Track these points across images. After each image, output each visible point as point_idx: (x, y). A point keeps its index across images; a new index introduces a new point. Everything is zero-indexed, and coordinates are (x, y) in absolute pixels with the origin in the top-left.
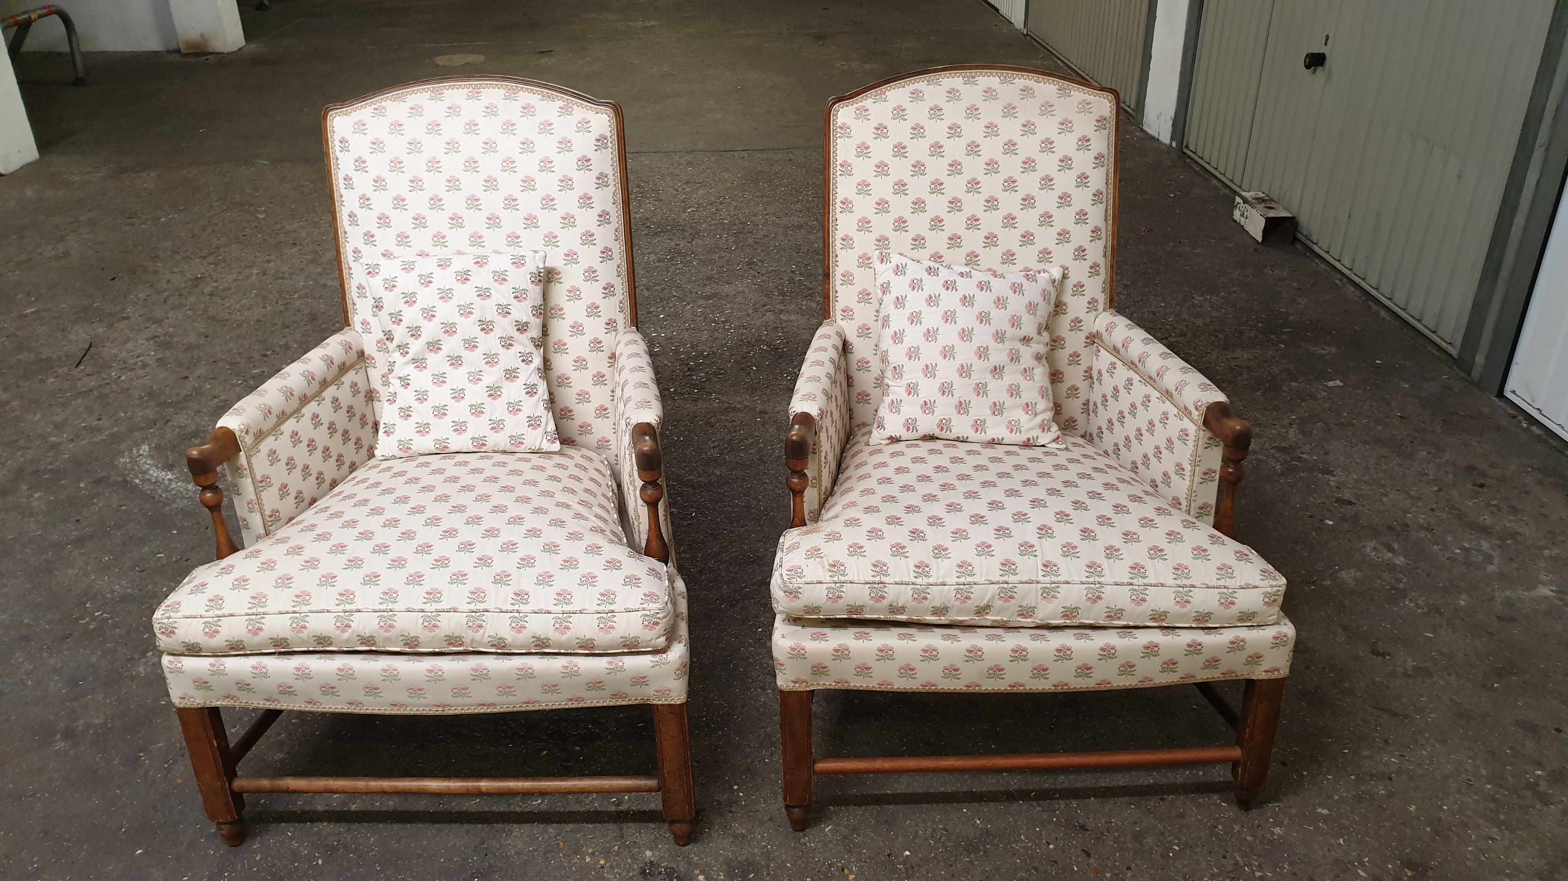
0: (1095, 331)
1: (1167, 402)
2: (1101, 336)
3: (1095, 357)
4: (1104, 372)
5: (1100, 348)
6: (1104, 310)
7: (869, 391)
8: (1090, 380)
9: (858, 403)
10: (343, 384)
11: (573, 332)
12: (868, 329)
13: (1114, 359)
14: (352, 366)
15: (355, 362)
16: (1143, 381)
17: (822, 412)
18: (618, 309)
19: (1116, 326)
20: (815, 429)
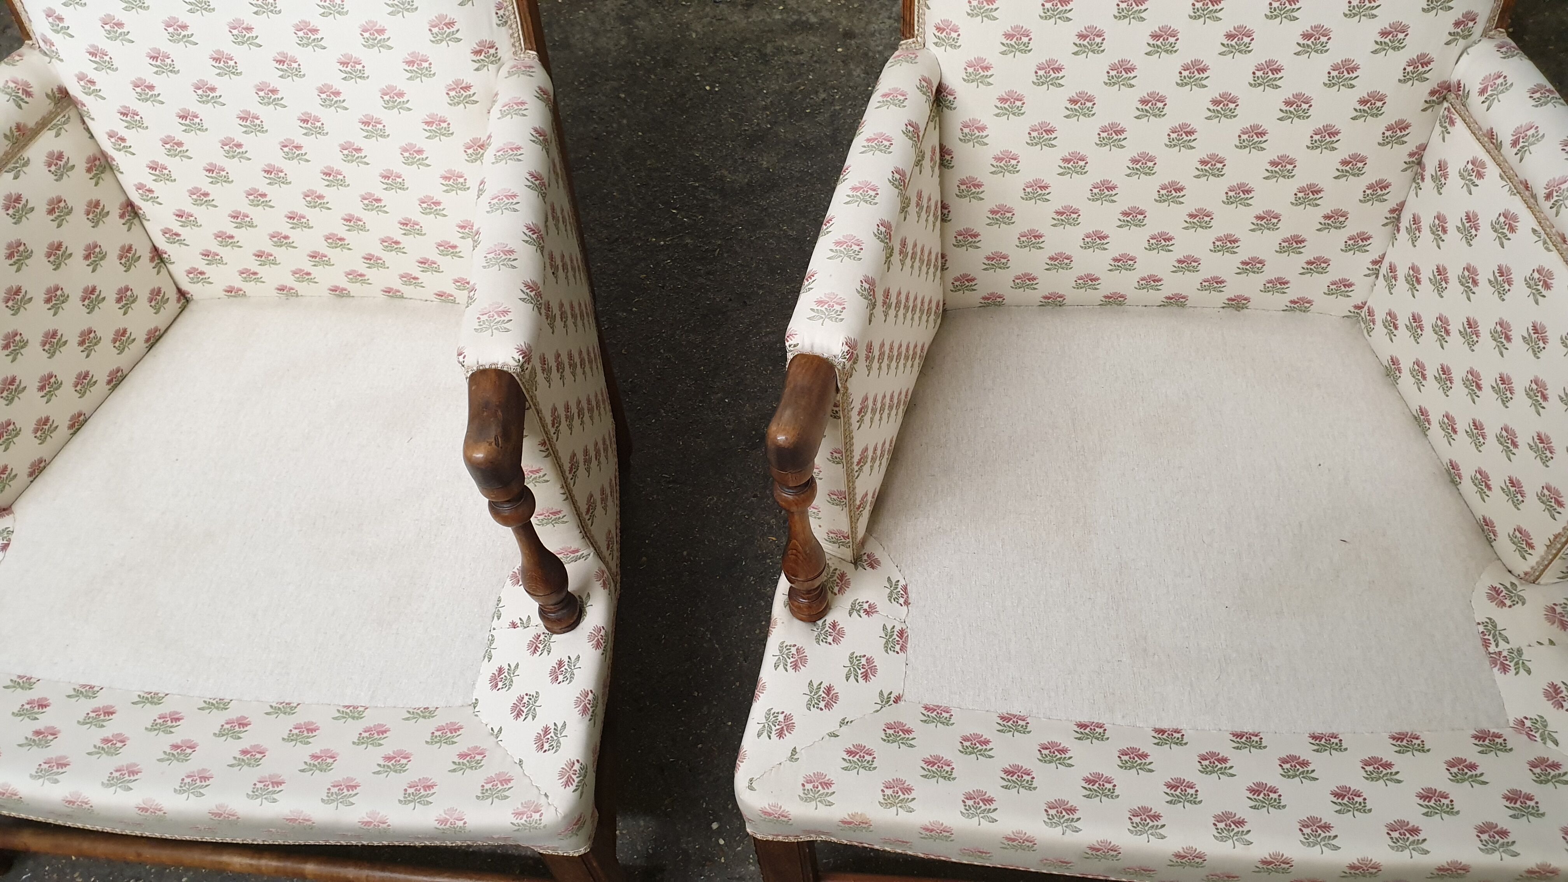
0: (1454, 79)
2: (1467, 95)
3: (1438, 129)
4: (1453, 171)
5: (1456, 116)
6: (1485, 34)
7: (980, 179)
8: (1416, 167)
9: (961, 197)
10: (27, 163)
11: (411, 71)
12: (987, 68)
13: (1482, 155)
14: (43, 124)
15: (51, 113)
16: (1543, 236)
17: (852, 345)
18: (495, 20)
19: (1507, 86)
20: (834, 387)
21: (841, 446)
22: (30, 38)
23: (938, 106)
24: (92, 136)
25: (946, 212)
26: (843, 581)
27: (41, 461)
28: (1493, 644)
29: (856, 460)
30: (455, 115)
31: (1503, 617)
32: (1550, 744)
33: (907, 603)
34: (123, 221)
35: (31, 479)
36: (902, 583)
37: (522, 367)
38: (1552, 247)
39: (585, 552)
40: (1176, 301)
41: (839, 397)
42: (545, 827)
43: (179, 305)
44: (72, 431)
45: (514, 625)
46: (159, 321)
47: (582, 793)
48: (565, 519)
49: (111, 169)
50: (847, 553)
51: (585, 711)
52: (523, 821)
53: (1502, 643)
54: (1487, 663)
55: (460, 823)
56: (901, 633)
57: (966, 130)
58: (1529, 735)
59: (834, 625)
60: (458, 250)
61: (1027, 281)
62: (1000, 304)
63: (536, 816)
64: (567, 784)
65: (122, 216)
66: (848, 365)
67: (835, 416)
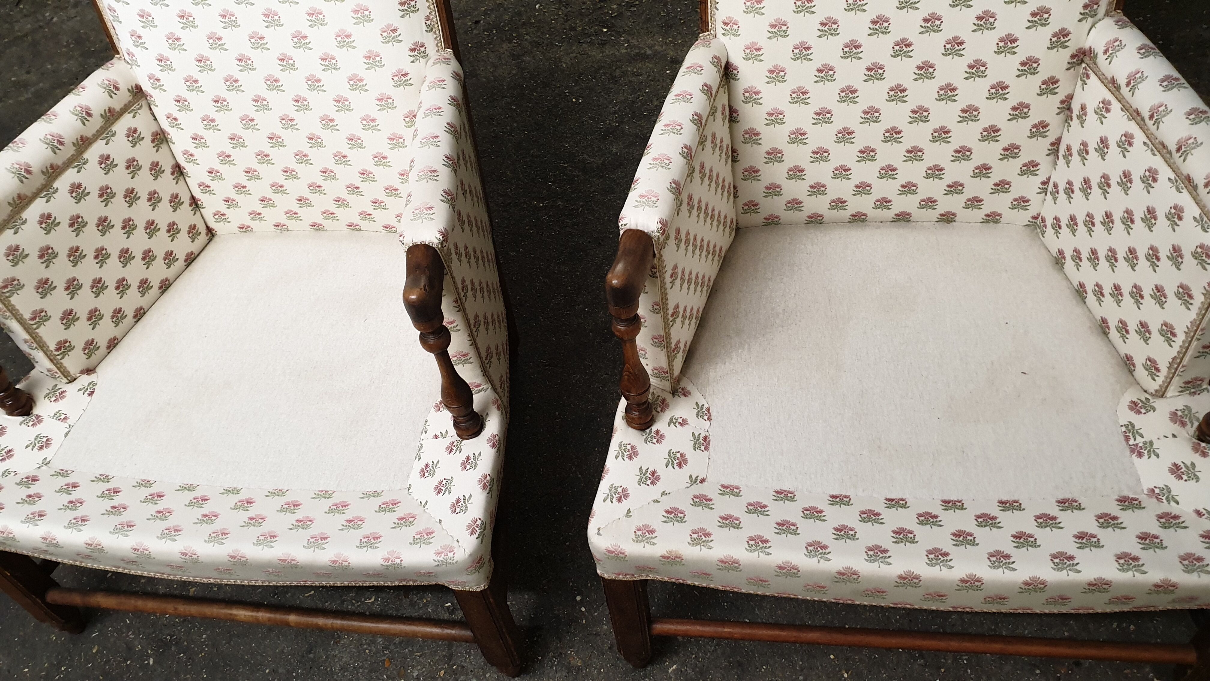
0: (1087, 46)
1: (1185, 191)
2: (1096, 56)
3: (1079, 83)
4: (1090, 110)
5: (1090, 72)
6: (1107, 14)
7: (758, 130)
8: (1067, 112)
9: (745, 143)
10: (114, 135)
11: (369, 64)
12: (759, 49)
13: (1109, 96)
14: (125, 109)
15: (130, 102)
16: (1151, 146)
17: (664, 224)
18: (425, 28)
19: (1121, 46)
20: (652, 253)
21: (658, 300)
22: (118, 53)
23: (727, 78)
24: (156, 119)
25: (735, 154)
26: (664, 405)
27: (115, 338)
28: (1132, 439)
29: (670, 312)
30: (398, 94)
31: (1138, 421)
32: (1173, 503)
33: (709, 419)
34: (173, 177)
35: (109, 351)
36: (706, 406)
37: (442, 244)
38: (1157, 153)
39: (485, 387)
40: (903, 218)
41: (656, 261)
42: (456, 562)
43: (208, 238)
44: (135, 320)
45: (436, 437)
46: (194, 247)
47: (482, 540)
48: (471, 360)
49: (167, 142)
50: (667, 385)
51: (484, 487)
52: (441, 558)
53: (1138, 438)
54: (1128, 452)
55: (398, 561)
56: (705, 438)
57: (747, 95)
58: (1158, 499)
59: (658, 432)
60: (399, 192)
61: (795, 204)
62: (777, 223)
63: (451, 555)
64: (472, 534)
65: (172, 174)
66: (662, 239)
67: (654, 276)
